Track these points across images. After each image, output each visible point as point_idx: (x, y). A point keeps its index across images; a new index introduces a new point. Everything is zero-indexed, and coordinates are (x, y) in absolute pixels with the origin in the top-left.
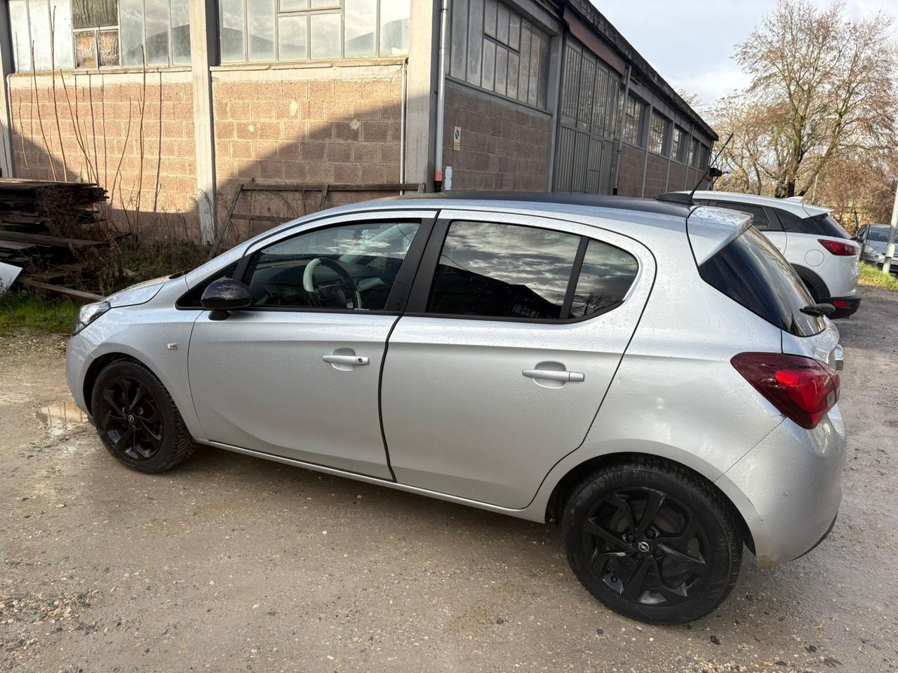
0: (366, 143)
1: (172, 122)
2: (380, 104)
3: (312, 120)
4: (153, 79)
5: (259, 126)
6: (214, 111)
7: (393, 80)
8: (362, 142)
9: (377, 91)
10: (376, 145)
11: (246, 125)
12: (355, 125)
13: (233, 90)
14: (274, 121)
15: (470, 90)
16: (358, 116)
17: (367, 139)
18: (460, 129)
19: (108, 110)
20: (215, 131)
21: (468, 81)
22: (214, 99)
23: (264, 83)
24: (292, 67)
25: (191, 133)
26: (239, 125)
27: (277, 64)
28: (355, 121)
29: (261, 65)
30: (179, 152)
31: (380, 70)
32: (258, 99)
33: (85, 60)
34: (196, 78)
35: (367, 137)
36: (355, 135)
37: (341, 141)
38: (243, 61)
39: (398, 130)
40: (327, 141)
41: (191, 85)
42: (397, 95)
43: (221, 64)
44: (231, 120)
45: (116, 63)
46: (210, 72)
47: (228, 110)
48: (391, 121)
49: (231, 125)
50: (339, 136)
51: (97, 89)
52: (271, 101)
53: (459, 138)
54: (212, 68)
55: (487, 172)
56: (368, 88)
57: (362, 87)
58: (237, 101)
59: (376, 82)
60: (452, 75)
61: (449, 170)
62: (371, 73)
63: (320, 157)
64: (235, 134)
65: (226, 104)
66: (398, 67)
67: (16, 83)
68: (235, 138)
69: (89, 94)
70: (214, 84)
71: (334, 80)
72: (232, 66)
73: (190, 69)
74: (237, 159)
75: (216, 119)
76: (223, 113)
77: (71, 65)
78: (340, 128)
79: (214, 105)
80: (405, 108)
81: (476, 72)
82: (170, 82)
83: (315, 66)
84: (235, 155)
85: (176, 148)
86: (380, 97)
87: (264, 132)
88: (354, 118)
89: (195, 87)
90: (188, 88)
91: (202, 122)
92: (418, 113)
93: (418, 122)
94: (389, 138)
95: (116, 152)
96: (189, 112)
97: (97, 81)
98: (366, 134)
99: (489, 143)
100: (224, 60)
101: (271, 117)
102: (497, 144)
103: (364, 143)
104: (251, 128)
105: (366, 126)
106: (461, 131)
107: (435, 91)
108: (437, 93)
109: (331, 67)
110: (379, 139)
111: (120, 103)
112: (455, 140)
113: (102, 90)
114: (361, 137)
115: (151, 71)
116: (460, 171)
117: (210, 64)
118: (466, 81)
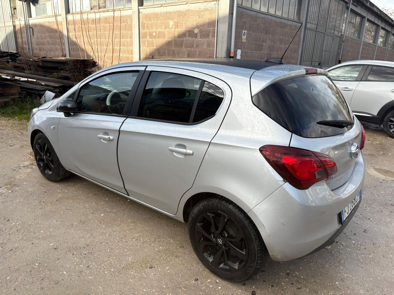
0: (201, 39)
1: (125, 32)
2: (207, 21)
3: (178, 29)
4: (117, 14)
5: (157, 33)
6: (140, 27)
7: (213, 8)
8: (199, 39)
9: (206, 14)
10: (205, 40)
11: (152, 33)
12: (196, 31)
13: (148, 17)
14: (163, 30)
15: (253, 12)
16: (197, 27)
17: (201, 37)
18: (246, 31)
19: (102, 28)
20: (140, 35)
21: (252, 8)
22: (140, 21)
23: (160, 13)
24: (171, 5)
25: (131, 37)
26: (150, 32)
27: (165, 4)
28: (196, 29)
29: (159, 5)
30: (127, 45)
31: (207, 4)
32: (157, 20)
33: (94, 7)
34: (133, 12)
35: (201, 36)
36: (196, 36)
37: (190, 39)
38: (152, 3)
39: (214, 33)
40: (184, 39)
41: (131, 15)
42: (214, 16)
43: (144, 6)
44: (146, 30)
45: (105, 7)
46: (139, 9)
47: (146, 26)
48: (211, 29)
49: (146, 33)
50: (189, 36)
51: (98, 19)
52: (162, 21)
53: (245, 36)
54: (140, 8)
55: (262, 52)
56: (202, 13)
57: (199, 13)
58: (149, 22)
59: (206, 10)
60: (243, 5)
61: (239, 52)
62: (204, 6)
63: (181, 46)
64: (148, 37)
65: (145, 23)
66: (215, 2)
67: (70, 17)
68: (148, 39)
69: (95, 21)
70: (140, 14)
71: (188, 10)
72: (147, 6)
73: (131, 8)
74: (149, 48)
75: (141, 30)
76: (144, 28)
77: (89, 9)
78: (190, 33)
79: (140, 24)
80: (218, 22)
81: (257, 2)
82: (124, 15)
83: (180, 4)
84: (148, 46)
85: (126, 44)
86: (207, 17)
87: (160, 35)
88: (196, 28)
89: (133, 16)
90: (130, 17)
91: (135, 31)
92: (223, 24)
93: (223, 28)
94: (210, 36)
95: (105, 46)
96: (131, 28)
97: (98, 16)
98: (201, 35)
99: (263, 38)
100: (145, 4)
101: (162, 29)
102: (268, 39)
103: (200, 39)
104: (154, 34)
105: (201, 31)
106: (247, 33)
107: (231, 13)
108: (232, 14)
109: (186, 4)
110: (206, 37)
111: (106, 25)
112: (243, 37)
113: (100, 19)
114: (199, 37)
115: (117, 10)
116: (246, 52)
117: (139, 6)
118: (251, 8)
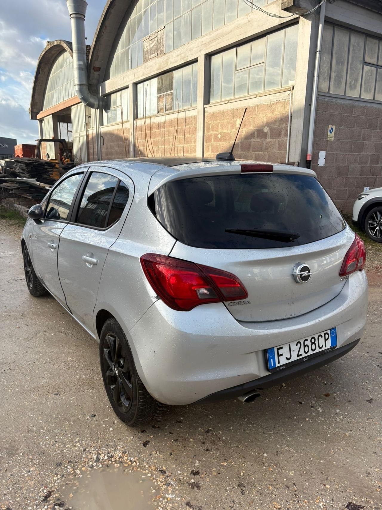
0: (271, 140)
1: (189, 136)
2: (279, 116)
3: (246, 129)
4: (182, 115)
5: (223, 135)
6: (205, 129)
7: (286, 100)
8: (269, 139)
9: (278, 108)
10: (276, 140)
11: (217, 135)
12: (266, 130)
13: (214, 116)
14: (229, 131)
15: (346, 100)
16: (268, 124)
17: (271, 137)
18: (334, 127)
19: (167, 133)
20: (205, 139)
21: (346, 95)
22: (205, 122)
23: (226, 110)
24: (238, 100)
25: (195, 142)
26: (215, 134)
27: (232, 100)
28: (266, 127)
29: (225, 101)
30: (191, 151)
31: (280, 95)
32: (223, 120)
33: (161, 109)
34: (198, 112)
35: (272, 136)
36: (265, 135)
37: (259, 140)
38: (219, 100)
39: (287, 130)
40: (253, 140)
41: (196, 116)
42: (288, 110)
43: (210, 103)
44: (211, 132)
45: (171, 109)
46: (204, 108)
47: (211, 127)
48: (284, 125)
49: (211, 135)
50: (258, 137)
51: (163, 122)
52: (228, 120)
53: (333, 133)
54: (205, 106)
55: (362, 153)
56: (274, 107)
57: (270, 107)
58: (214, 122)
59: (278, 103)
60: (331, 92)
61: (322, 155)
62: (275, 98)
63: (248, 149)
64: (213, 140)
65: (210, 124)
66: (289, 92)
67: (139, 123)
68: (213, 142)
69: (161, 126)
70: (206, 114)
71: (257, 105)
72: (214, 103)
73: (196, 108)
74: (213, 154)
75: (205, 133)
76: (208, 130)
77: (156, 112)
78: (259, 133)
79: (205, 125)
80: (291, 117)
81: (355, 87)
82: (189, 116)
83: (248, 98)
84: (212, 152)
85: (190, 149)
86: (279, 112)
87: (225, 137)
88: (266, 125)
89: (198, 117)
90: (195, 117)
91: (200, 134)
92: (298, 119)
93: (298, 124)
94: (282, 136)
95: (168, 153)
96: (195, 131)
97: (163, 119)
98: (271, 135)
99: (364, 135)
100: (211, 101)
101: (228, 129)
102: (373, 135)
103: (270, 140)
104: (219, 136)
105: (271, 130)
106: (335, 128)
108: (310, 105)
109: (256, 97)
110: (277, 137)
111: (171, 129)
112: (329, 134)
113: (165, 123)
114: (268, 137)
115: (182, 111)
116: (334, 154)
117: (205, 104)
118: (345, 95)
